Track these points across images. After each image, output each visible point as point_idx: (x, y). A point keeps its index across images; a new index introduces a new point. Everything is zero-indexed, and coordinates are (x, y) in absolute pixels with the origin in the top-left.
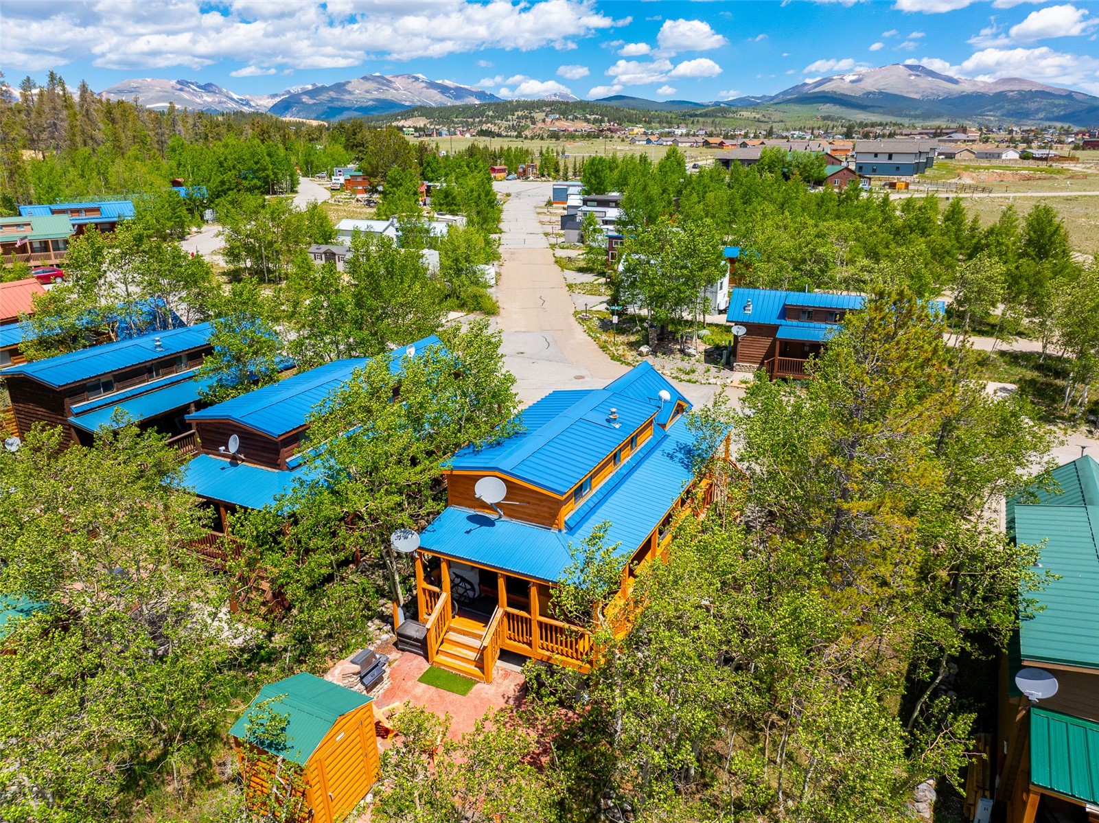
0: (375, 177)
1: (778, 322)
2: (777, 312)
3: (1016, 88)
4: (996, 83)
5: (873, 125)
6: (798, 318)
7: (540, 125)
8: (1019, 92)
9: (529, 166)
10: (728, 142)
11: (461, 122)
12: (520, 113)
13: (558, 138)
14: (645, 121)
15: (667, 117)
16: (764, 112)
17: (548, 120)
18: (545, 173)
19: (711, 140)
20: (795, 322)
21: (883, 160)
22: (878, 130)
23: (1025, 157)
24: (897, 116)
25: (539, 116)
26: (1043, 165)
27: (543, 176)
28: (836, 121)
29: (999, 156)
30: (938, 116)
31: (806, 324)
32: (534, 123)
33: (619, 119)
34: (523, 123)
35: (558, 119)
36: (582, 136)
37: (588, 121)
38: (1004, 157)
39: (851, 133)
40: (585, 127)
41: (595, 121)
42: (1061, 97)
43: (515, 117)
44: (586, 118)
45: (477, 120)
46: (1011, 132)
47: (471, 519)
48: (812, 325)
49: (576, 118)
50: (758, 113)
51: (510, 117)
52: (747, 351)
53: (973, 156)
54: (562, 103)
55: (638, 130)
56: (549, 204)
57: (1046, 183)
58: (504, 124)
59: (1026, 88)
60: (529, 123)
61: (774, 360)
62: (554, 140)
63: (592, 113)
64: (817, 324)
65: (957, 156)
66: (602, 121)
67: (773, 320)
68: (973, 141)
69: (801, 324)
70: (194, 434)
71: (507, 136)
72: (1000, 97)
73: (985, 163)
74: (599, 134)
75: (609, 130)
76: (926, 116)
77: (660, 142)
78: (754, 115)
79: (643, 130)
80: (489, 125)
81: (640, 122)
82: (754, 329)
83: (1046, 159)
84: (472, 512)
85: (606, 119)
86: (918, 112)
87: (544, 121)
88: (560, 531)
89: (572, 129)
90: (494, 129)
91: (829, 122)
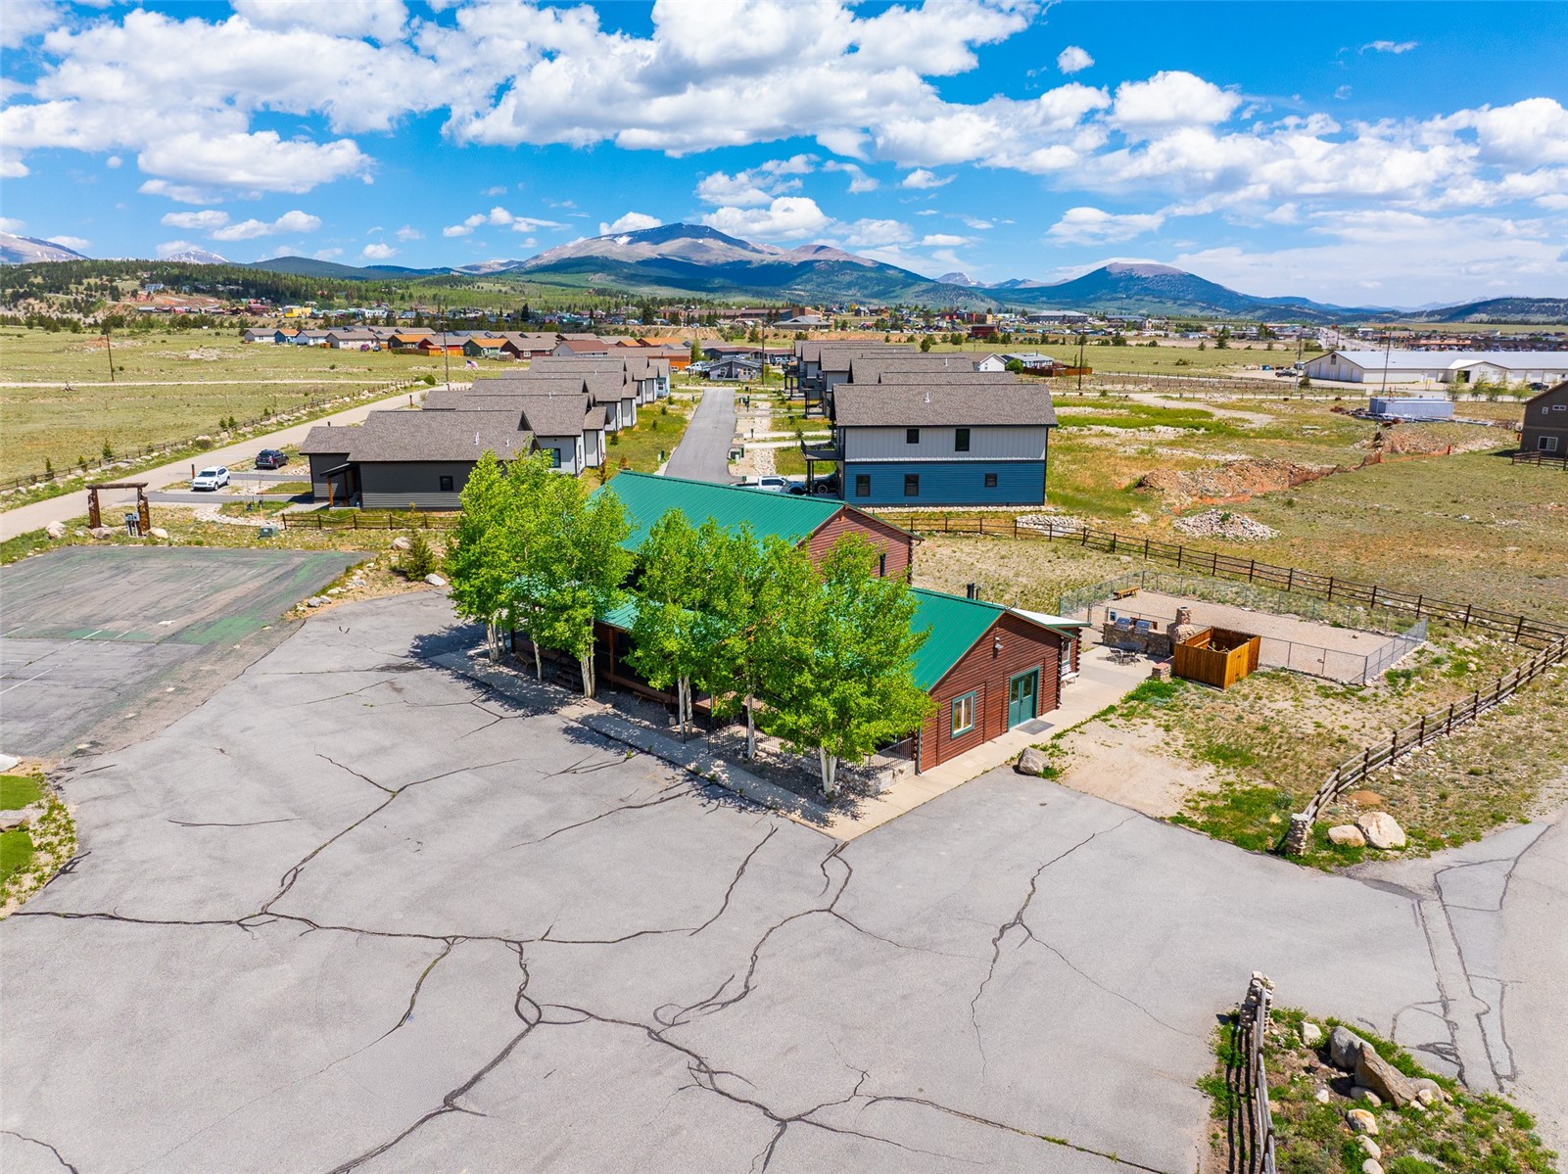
7: (126, 301)
12: (92, 281)
14: (322, 295)
15: (359, 289)
16: (513, 284)
17: (144, 293)
21: (937, 450)
22: (681, 310)
25: (125, 284)
28: (615, 296)
32: (115, 297)
34: (96, 297)
35: (160, 292)
36: (199, 321)
37: (218, 294)
41: (228, 295)
42: (870, 269)
43: (81, 288)
49: (196, 289)
50: (504, 284)
51: (72, 287)
55: (301, 310)
58: (61, 299)
60: (107, 297)
63: (227, 282)
66: (243, 295)
78: (498, 287)
79: (310, 311)
86: (716, 285)
87: (134, 294)
89: (185, 309)
91: (608, 298)
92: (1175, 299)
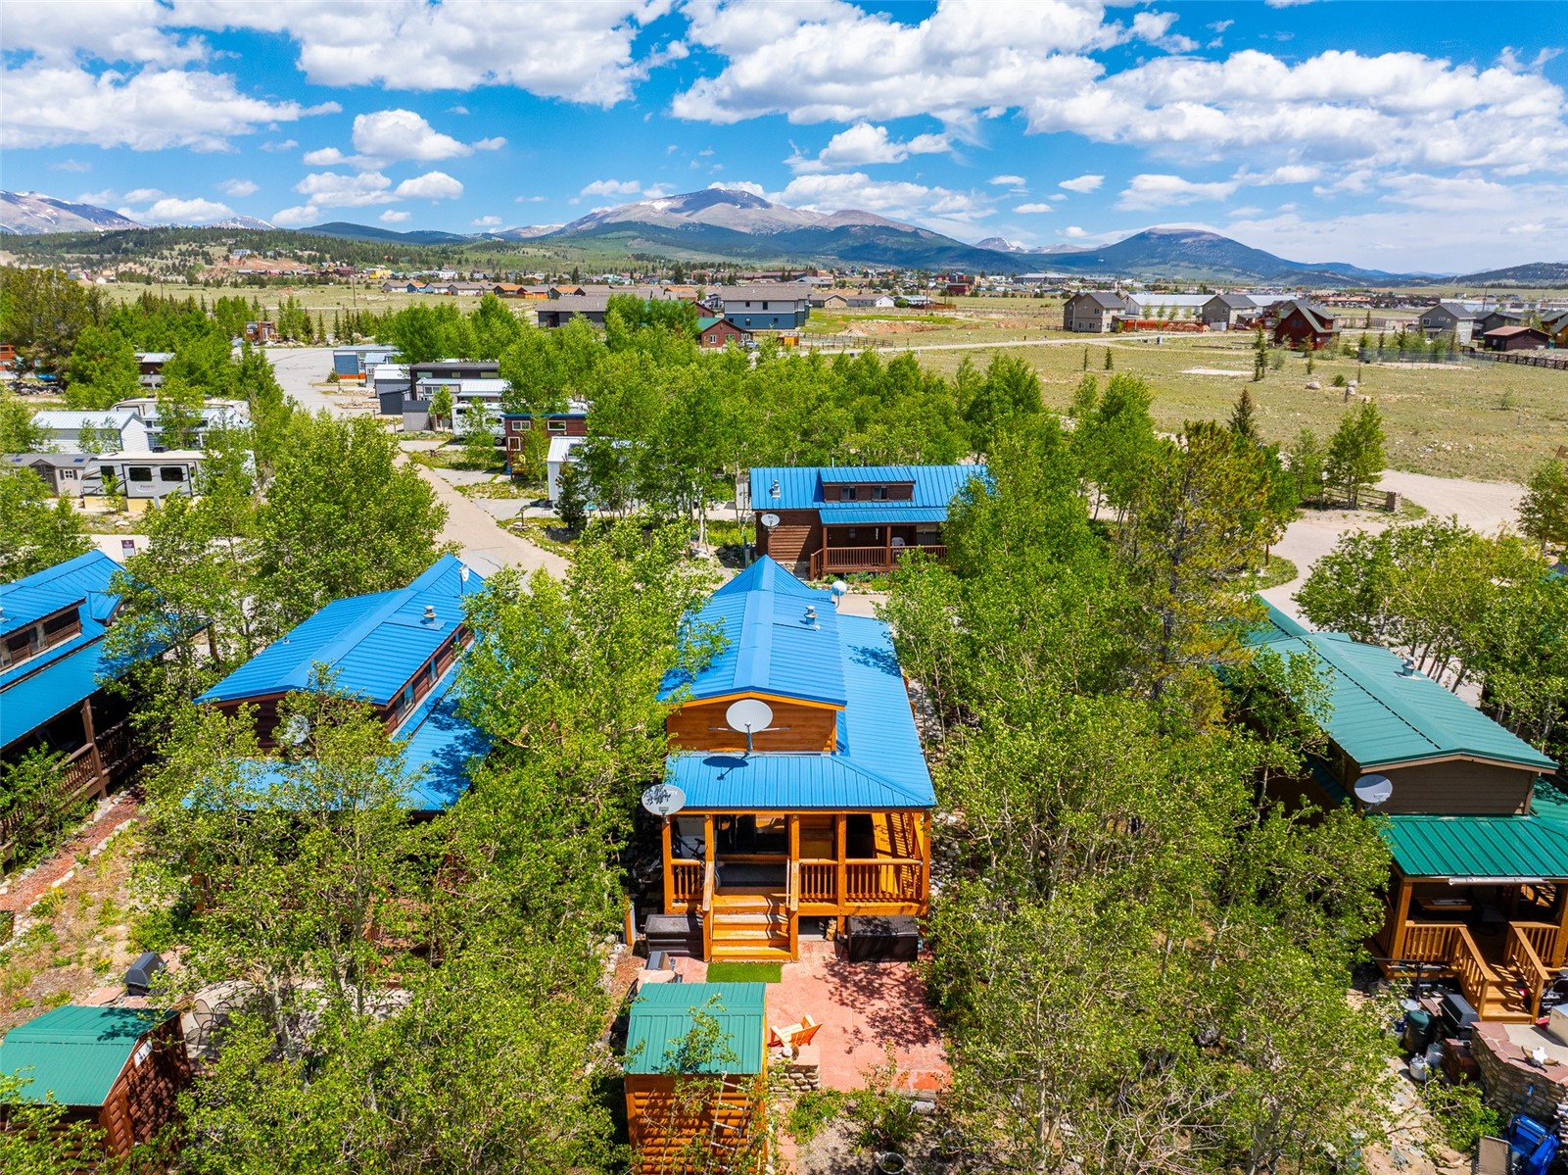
0: (29, 345)
1: (816, 505)
2: (811, 491)
3: (857, 222)
4: (835, 215)
5: (703, 266)
6: (839, 498)
7: (220, 265)
8: (863, 227)
9: (263, 325)
10: (529, 289)
11: (78, 260)
12: (184, 248)
13: (262, 285)
14: (389, 260)
15: (420, 255)
16: (554, 249)
17: (235, 257)
18: (290, 335)
19: (504, 286)
20: (836, 504)
21: (757, 309)
22: (710, 272)
23: (899, 304)
24: (727, 255)
25: (217, 251)
26: (923, 314)
27: (286, 339)
28: (654, 260)
29: (872, 304)
30: (776, 255)
31: (849, 505)
32: (209, 262)
33: (349, 257)
34: (191, 262)
35: (250, 257)
36: (300, 282)
37: (299, 259)
38: (878, 304)
39: (682, 277)
40: (298, 269)
41: (311, 260)
42: (906, 234)
43: (175, 253)
44: (295, 255)
45: (107, 256)
46: (866, 275)
47: (709, 762)
48: (856, 505)
49: (280, 254)
50: (547, 250)
51: (166, 253)
52: (780, 546)
53: (844, 304)
54: (252, 232)
55: (382, 272)
56: (333, 379)
57: (940, 334)
58: (158, 263)
59: (869, 222)
60: (201, 261)
61: (821, 554)
62: (256, 288)
63: (303, 248)
64: (863, 504)
65: (827, 304)
66: (322, 260)
67: (810, 504)
68: (829, 286)
69: (843, 505)
70: (91, 749)
71: (166, 282)
72: (842, 231)
73: (860, 313)
74: (324, 279)
75: (337, 272)
76: (762, 255)
77: (429, 289)
78: (540, 251)
79: (390, 272)
80: (131, 264)
81: (381, 261)
82: (788, 517)
83: (922, 307)
84: (706, 755)
85: (328, 256)
86: (752, 250)
87: (226, 259)
88: (833, 753)
89: (277, 271)
90: (138, 269)
91: (645, 263)
92: (1211, 265)
